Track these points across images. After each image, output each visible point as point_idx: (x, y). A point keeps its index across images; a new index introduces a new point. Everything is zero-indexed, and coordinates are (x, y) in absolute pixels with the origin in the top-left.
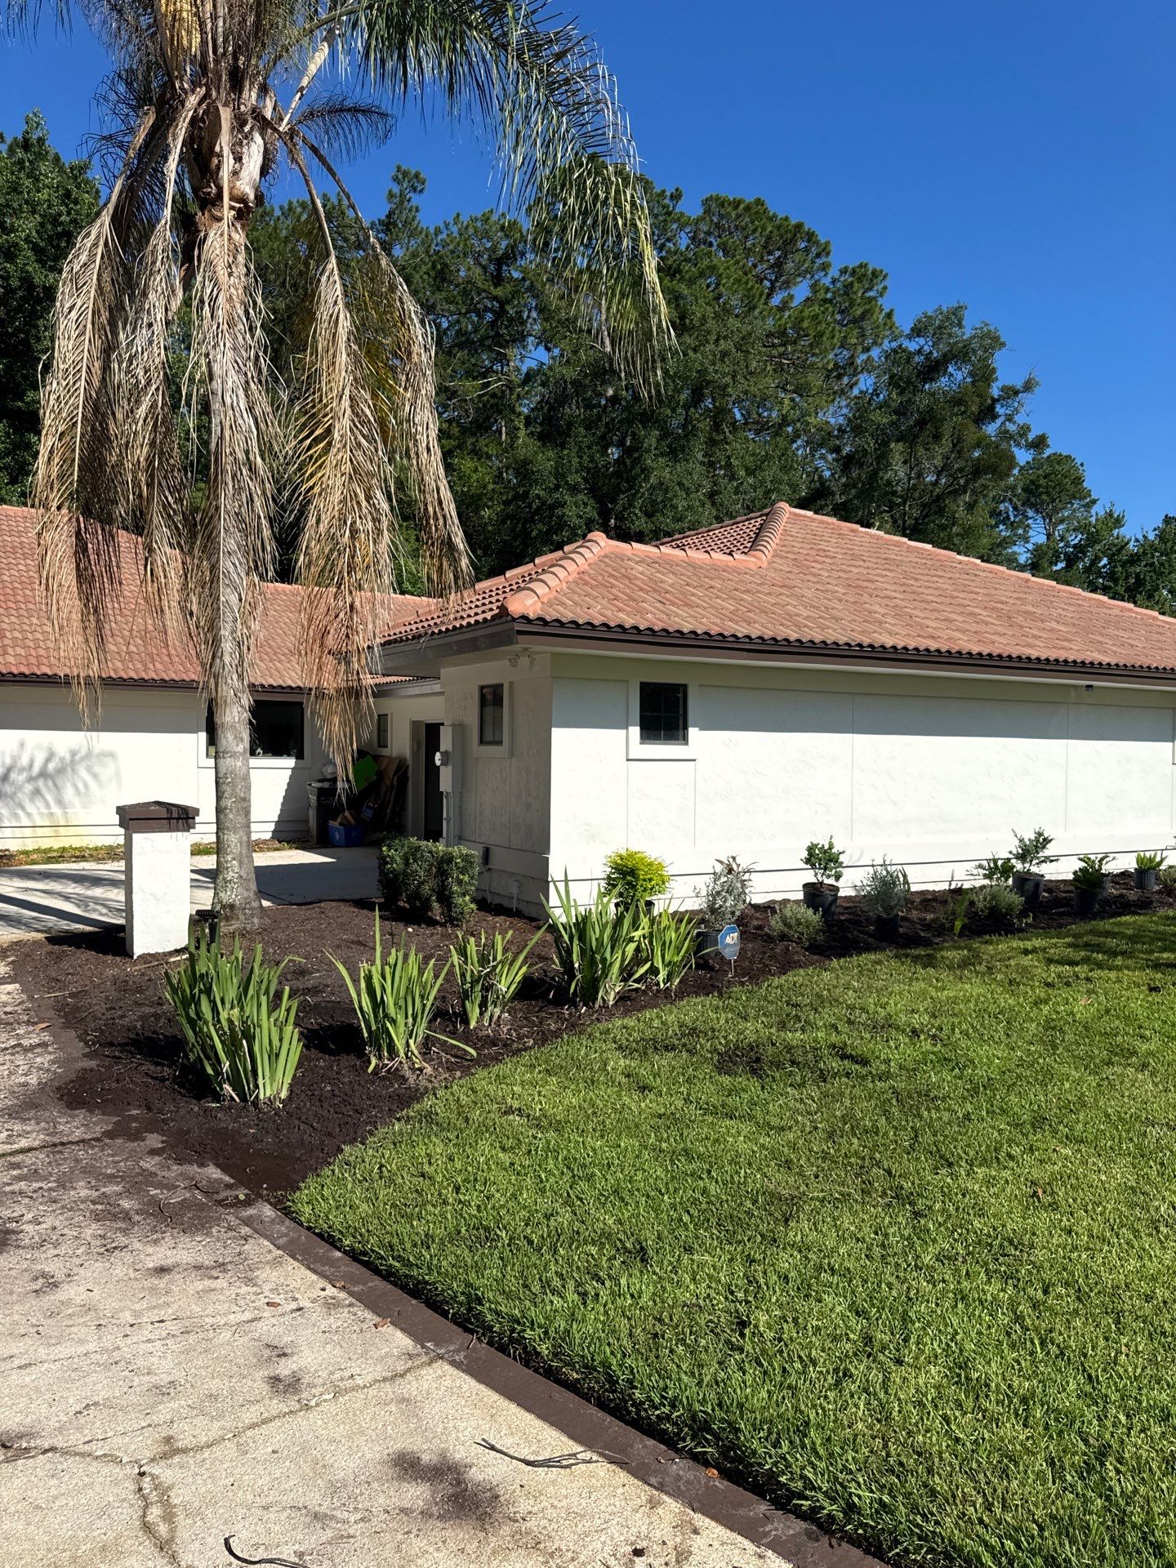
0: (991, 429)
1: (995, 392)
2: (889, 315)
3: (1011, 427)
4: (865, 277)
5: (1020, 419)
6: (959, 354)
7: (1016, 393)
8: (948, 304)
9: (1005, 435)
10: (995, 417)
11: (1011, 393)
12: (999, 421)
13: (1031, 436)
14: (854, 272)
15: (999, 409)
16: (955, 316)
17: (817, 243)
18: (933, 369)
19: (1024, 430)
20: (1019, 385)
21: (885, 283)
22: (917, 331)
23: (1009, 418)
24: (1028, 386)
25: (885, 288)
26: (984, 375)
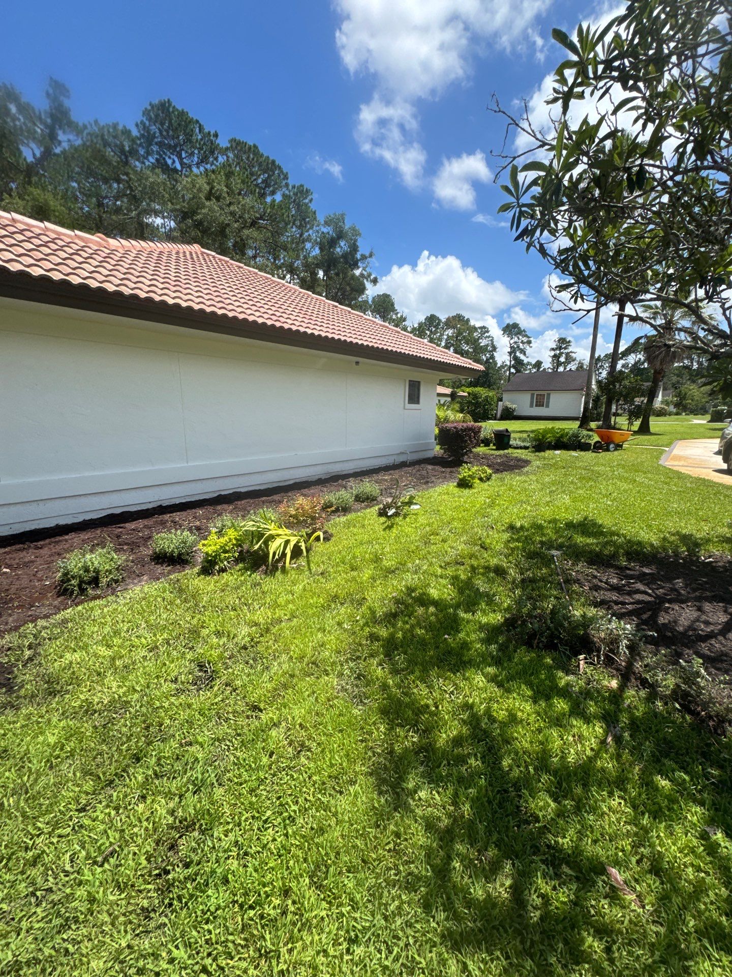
0: (357, 272)
1: (358, 256)
2: (315, 213)
3: (364, 273)
4: (303, 192)
5: (367, 269)
6: (344, 236)
8: (338, 212)
9: (362, 275)
10: (358, 268)
11: (364, 257)
13: (372, 277)
14: (298, 188)
15: (360, 264)
16: (342, 218)
17: (283, 172)
18: (333, 242)
19: (370, 274)
20: (367, 254)
21: (312, 196)
23: (364, 269)
25: (312, 199)
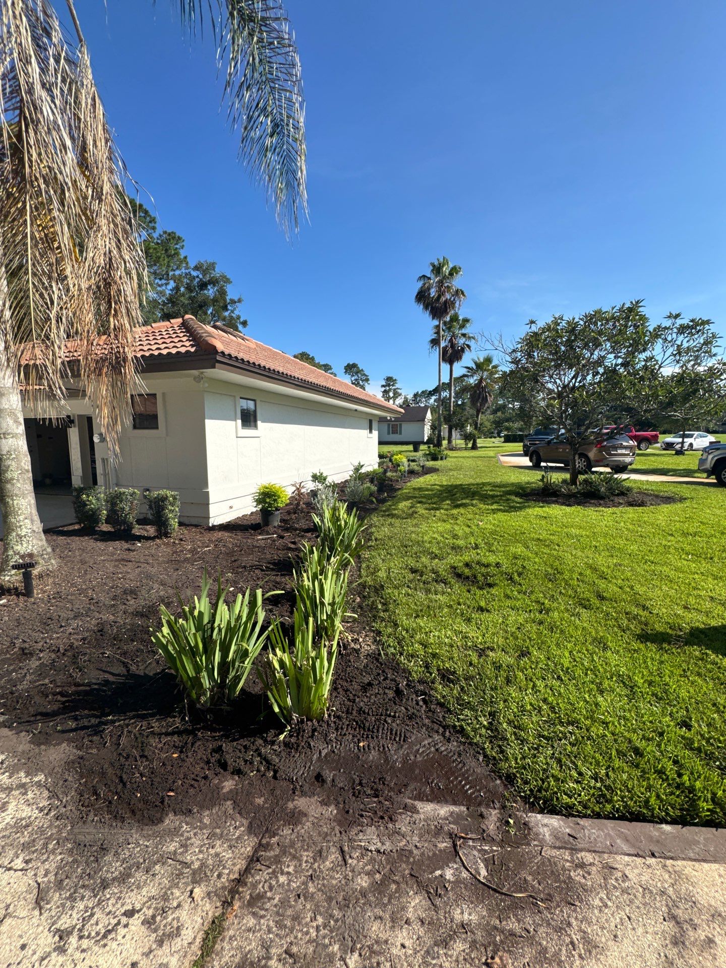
0: (226, 314)
1: (227, 300)
2: (186, 258)
3: (234, 316)
4: (172, 237)
5: (237, 312)
6: (213, 282)
7: (235, 302)
8: (210, 260)
10: (227, 310)
11: (233, 302)
12: (229, 312)
13: (242, 320)
14: (169, 235)
15: (229, 307)
16: (212, 266)
17: (150, 216)
18: (203, 286)
19: (238, 317)
20: (236, 300)
21: (184, 243)
22: (196, 268)
23: (232, 311)
24: (240, 301)
25: (183, 246)
26: (222, 293)
